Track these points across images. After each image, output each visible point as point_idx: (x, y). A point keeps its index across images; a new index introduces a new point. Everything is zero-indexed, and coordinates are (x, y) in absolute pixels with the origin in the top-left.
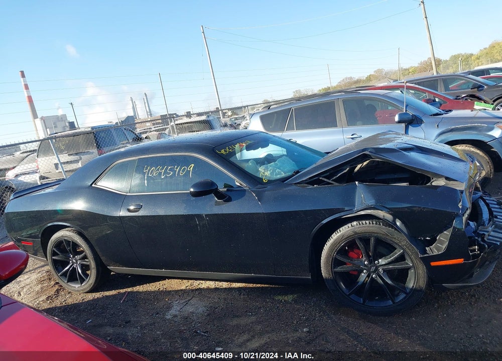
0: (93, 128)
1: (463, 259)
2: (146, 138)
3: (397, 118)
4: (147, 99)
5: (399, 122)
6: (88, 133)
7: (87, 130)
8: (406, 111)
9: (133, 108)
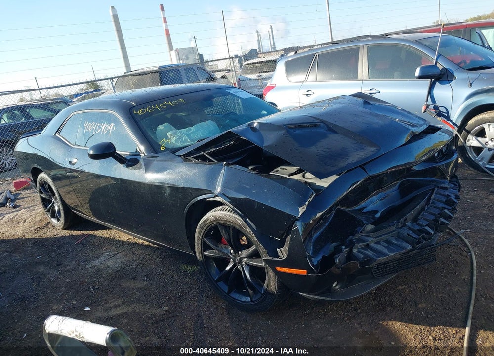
0: (160, 67)
1: (306, 271)
2: (222, 78)
3: (417, 73)
4: (272, 31)
5: (420, 77)
6: (155, 72)
7: (155, 69)
8: (436, 62)
9: (258, 40)
